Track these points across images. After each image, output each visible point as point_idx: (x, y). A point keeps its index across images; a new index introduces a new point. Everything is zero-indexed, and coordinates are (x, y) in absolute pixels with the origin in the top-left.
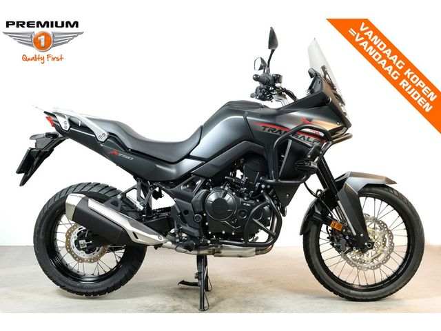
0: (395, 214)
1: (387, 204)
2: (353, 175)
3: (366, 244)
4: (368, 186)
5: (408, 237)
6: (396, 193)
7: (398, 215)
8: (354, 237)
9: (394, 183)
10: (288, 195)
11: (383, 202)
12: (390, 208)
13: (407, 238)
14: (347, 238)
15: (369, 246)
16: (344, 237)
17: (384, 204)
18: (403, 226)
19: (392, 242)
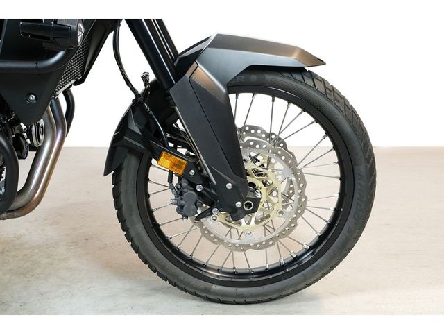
0: (318, 130)
1: (300, 110)
2: (222, 42)
3: (238, 204)
4: (253, 69)
5: (342, 179)
6: (319, 86)
7: (323, 132)
8: (214, 187)
9: (320, 62)
10: (32, 97)
11: (292, 105)
12: (307, 118)
13: (338, 182)
14: (199, 188)
15: (249, 205)
16: (193, 186)
17: (295, 109)
18: (333, 156)
19: (302, 195)
